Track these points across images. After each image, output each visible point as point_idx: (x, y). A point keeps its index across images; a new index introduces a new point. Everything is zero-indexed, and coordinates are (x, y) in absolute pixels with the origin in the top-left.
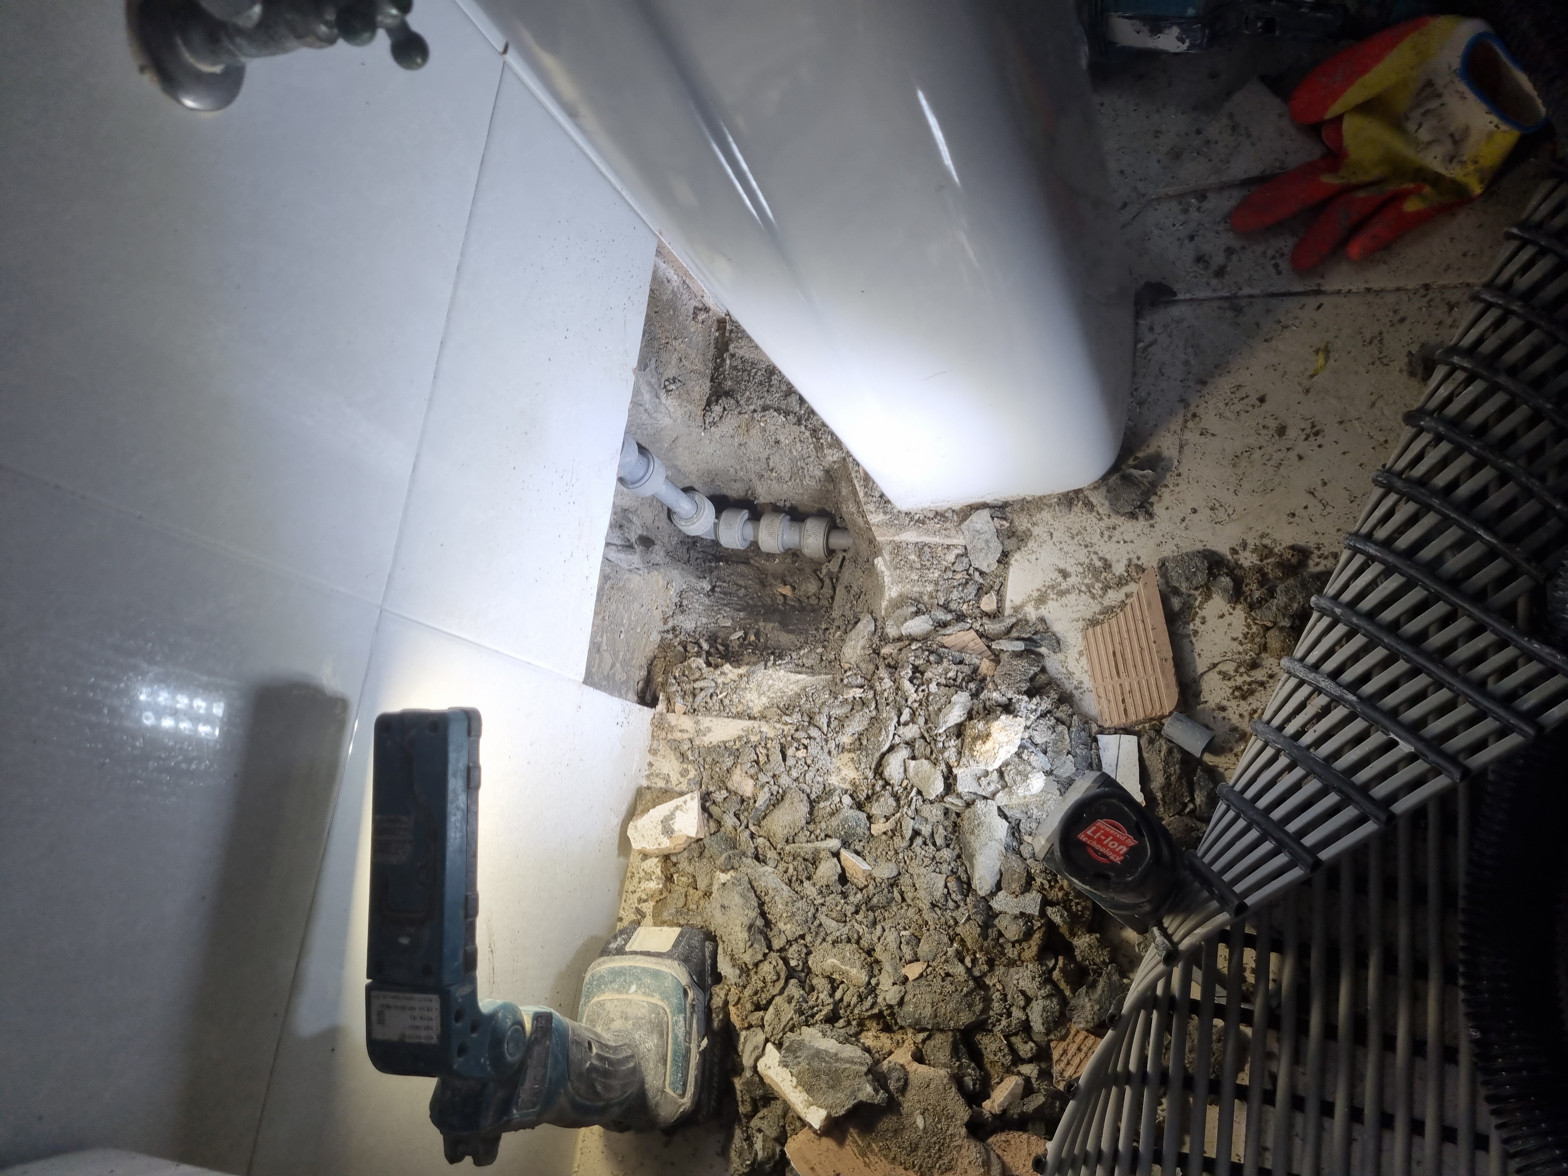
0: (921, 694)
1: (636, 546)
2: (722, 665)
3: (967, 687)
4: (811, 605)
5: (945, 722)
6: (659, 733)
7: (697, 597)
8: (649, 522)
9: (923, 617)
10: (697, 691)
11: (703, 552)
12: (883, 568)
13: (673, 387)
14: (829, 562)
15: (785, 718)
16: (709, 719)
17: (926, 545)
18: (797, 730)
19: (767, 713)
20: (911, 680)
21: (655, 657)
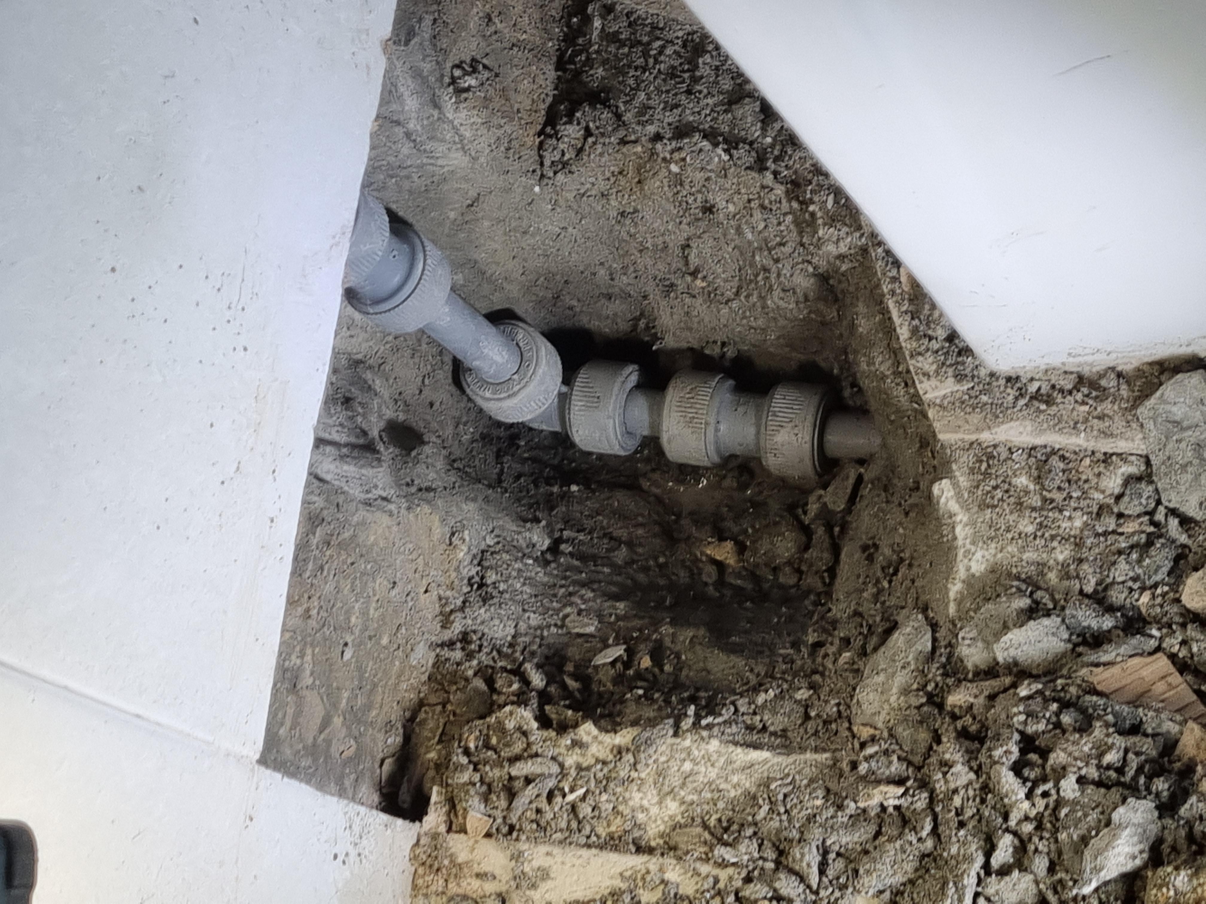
0: (1041, 804)
1: (381, 447)
2: (576, 726)
3: (1148, 789)
4: (782, 587)
5: (1097, 870)
6: (429, 878)
7: (518, 565)
8: (411, 390)
9: (1046, 621)
10: (518, 784)
11: (533, 460)
12: (954, 506)
13: (470, 81)
14: (825, 487)
15: (721, 851)
16: (543, 849)
17: (1054, 452)
18: (748, 880)
19: (680, 839)
20: (1017, 769)
21: (421, 704)
